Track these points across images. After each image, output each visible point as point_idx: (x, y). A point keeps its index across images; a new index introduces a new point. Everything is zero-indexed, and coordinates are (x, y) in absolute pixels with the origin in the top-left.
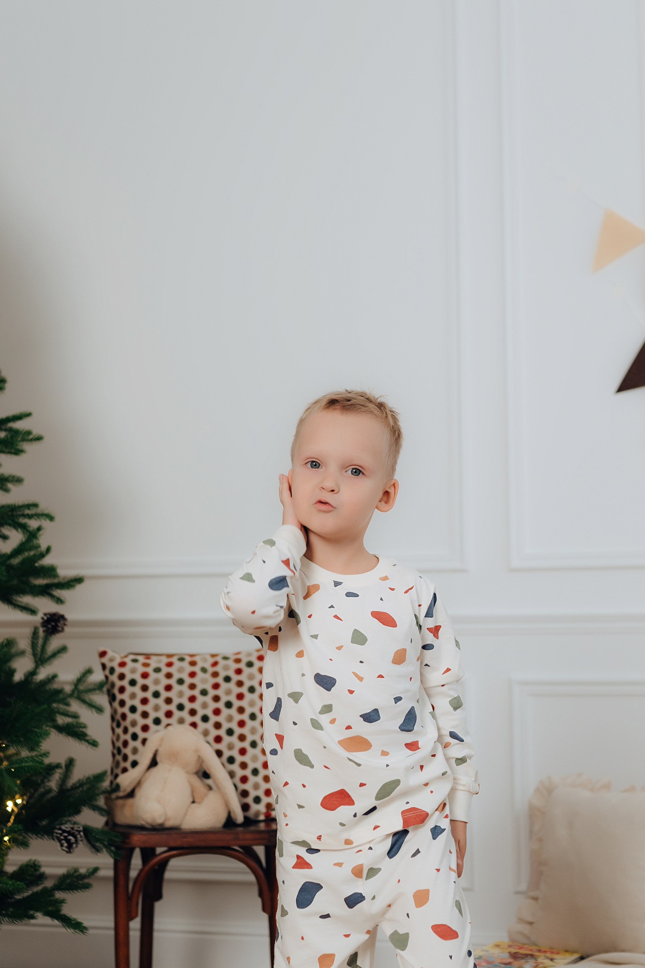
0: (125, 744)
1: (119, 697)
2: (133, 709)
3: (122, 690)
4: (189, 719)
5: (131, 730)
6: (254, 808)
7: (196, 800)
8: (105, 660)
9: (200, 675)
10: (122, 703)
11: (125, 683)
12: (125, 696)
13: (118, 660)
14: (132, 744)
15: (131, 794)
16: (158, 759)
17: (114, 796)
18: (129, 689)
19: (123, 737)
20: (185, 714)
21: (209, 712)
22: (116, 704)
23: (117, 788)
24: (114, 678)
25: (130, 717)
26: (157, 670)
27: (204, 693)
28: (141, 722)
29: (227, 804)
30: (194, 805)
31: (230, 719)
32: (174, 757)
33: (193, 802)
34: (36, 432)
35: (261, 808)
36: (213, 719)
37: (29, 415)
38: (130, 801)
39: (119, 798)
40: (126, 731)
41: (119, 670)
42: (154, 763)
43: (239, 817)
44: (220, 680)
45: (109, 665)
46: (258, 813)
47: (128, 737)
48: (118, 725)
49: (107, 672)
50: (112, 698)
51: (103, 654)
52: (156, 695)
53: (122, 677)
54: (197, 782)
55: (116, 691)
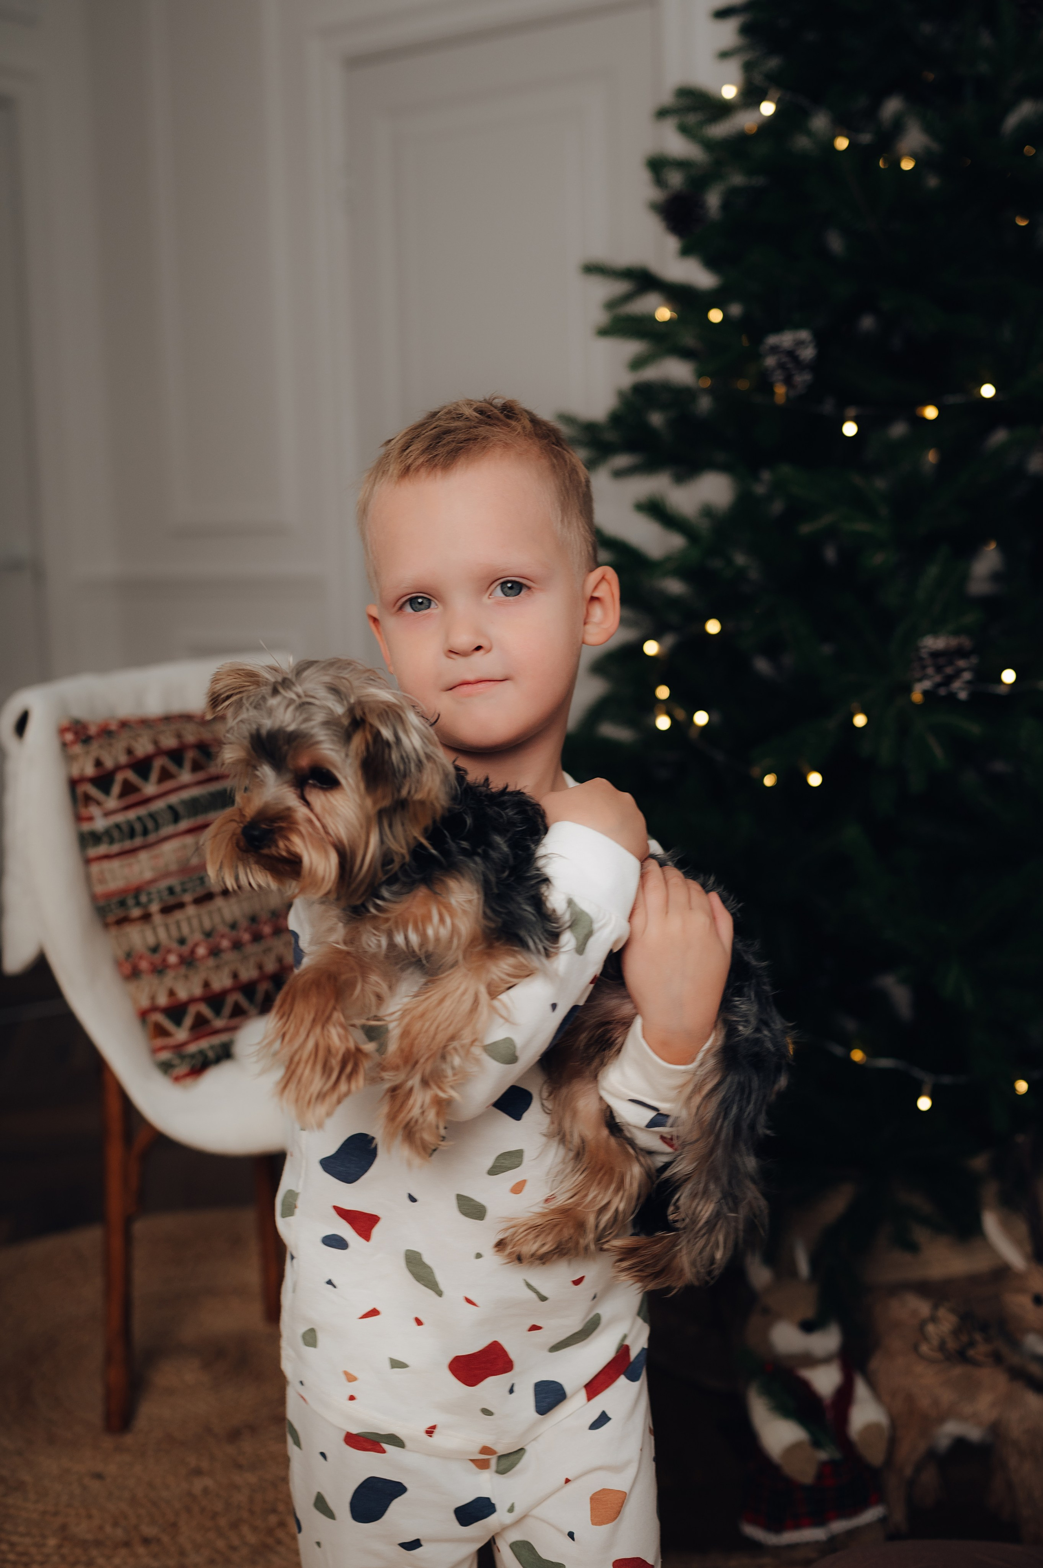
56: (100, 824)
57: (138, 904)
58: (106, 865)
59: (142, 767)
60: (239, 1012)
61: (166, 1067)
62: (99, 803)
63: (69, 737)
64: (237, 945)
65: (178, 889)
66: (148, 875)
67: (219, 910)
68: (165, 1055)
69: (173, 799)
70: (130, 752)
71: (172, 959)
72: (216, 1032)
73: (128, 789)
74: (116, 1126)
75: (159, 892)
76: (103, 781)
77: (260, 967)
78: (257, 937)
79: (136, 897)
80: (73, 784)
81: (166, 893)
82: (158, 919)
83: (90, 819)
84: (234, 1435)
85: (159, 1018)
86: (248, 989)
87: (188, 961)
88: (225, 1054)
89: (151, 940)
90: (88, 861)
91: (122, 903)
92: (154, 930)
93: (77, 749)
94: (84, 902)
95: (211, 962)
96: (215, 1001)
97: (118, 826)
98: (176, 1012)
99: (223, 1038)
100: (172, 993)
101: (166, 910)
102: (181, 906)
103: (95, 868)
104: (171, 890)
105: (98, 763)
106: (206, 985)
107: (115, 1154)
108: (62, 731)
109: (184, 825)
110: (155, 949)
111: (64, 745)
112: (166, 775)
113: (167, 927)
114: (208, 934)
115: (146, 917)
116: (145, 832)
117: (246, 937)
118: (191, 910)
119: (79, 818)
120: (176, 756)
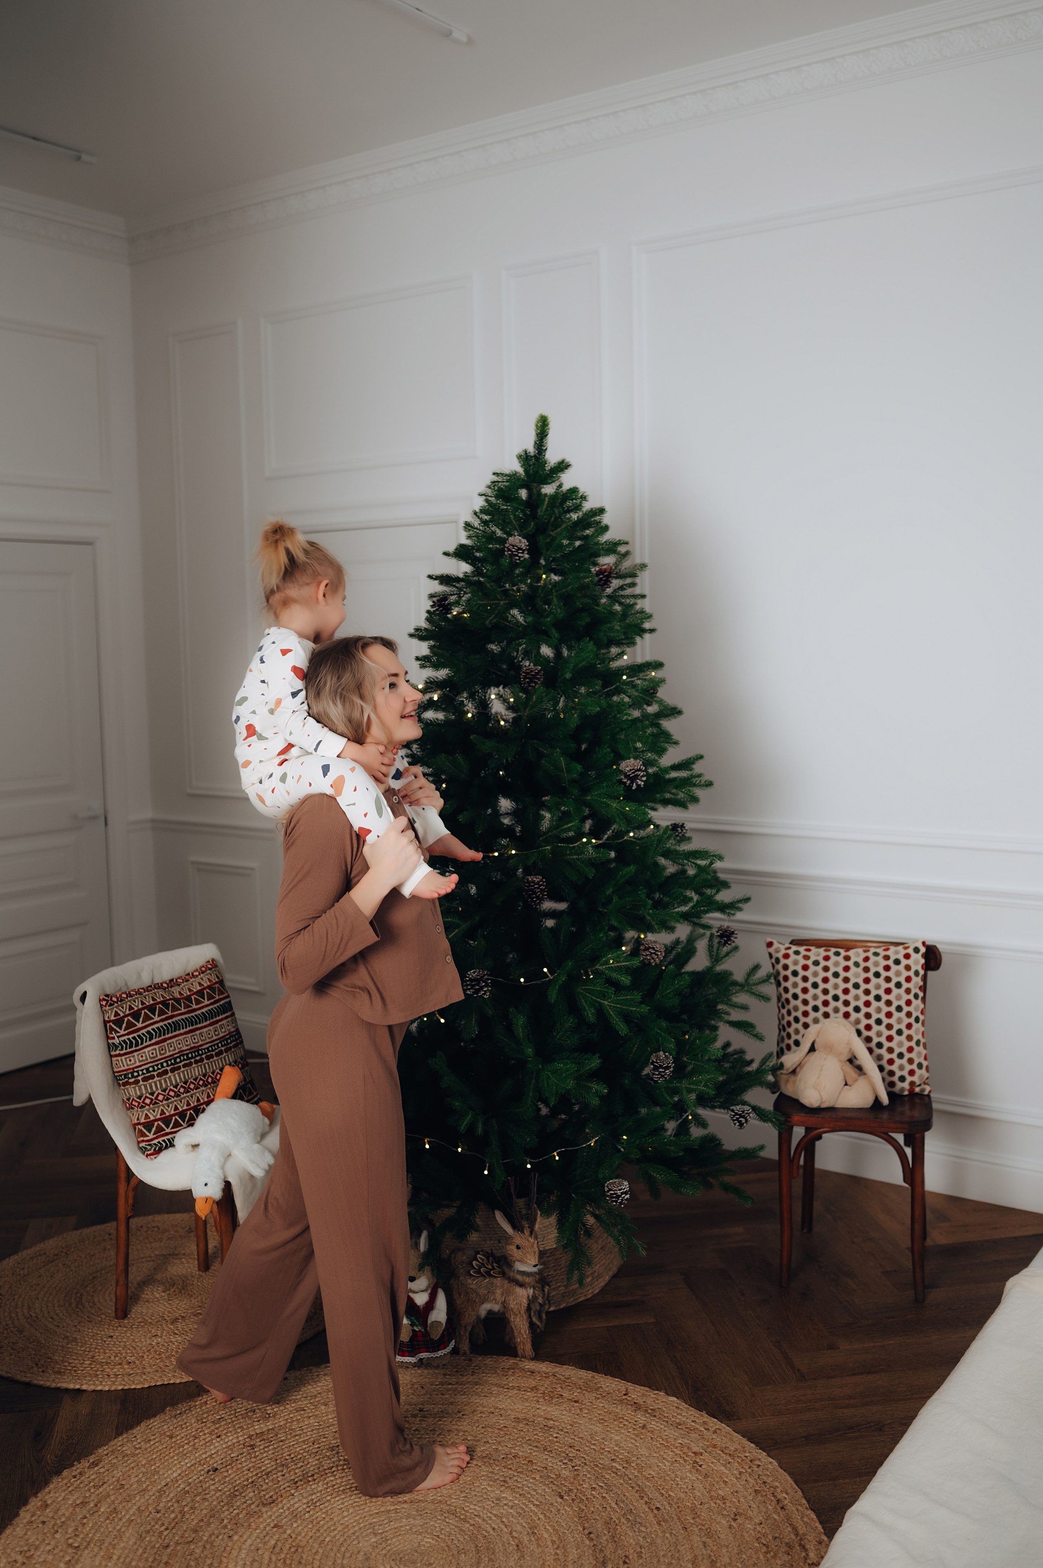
0: (789, 1024)
1: (784, 984)
2: (795, 996)
3: (786, 978)
4: (843, 1009)
5: (794, 1014)
6: (900, 1085)
7: (848, 1083)
8: (772, 950)
9: (853, 969)
10: (786, 990)
11: (788, 973)
12: (788, 985)
13: (783, 952)
14: (794, 1025)
15: (794, 1072)
16: (816, 1046)
17: (779, 1073)
18: (792, 979)
19: (787, 1018)
20: (839, 1004)
21: (860, 1004)
22: (781, 989)
23: (781, 1066)
24: (779, 967)
25: (793, 1002)
26: (816, 963)
27: (856, 986)
28: (802, 1008)
29: (874, 1090)
30: (846, 1087)
31: (879, 1010)
32: (830, 1049)
33: (846, 1084)
34: (707, 777)
35: (906, 1085)
36: (864, 1010)
37: (701, 757)
38: (792, 1078)
39: (782, 1074)
40: (789, 1013)
41: (783, 961)
42: (812, 1049)
43: (885, 1100)
44: (870, 975)
45: (775, 955)
46: (903, 1089)
47: (791, 1019)
48: (783, 1007)
49: (773, 960)
50: (778, 984)
51: (770, 945)
52: (815, 985)
53: (786, 967)
54: (849, 1069)
55: (781, 978)
56: (116, 1041)
57: (133, 1077)
58: (119, 1058)
59: (136, 1015)
60: (177, 1125)
61: (143, 1150)
62: (116, 1032)
63: (104, 1003)
64: (177, 1095)
65: (151, 1069)
66: (138, 1064)
67: (170, 1078)
68: (143, 1144)
69: (149, 1029)
70: (131, 1008)
71: (148, 1101)
72: (167, 1134)
73: (130, 1025)
74: (123, 1175)
75: (142, 1070)
76: (119, 1022)
77: (188, 1104)
78: (187, 1091)
79: (132, 1073)
80: (105, 1022)
81: (145, 1071)
82: (141, 1083)
83: (113, 1038)
84: (175, 1321)
85: (141, 1127)
86: (182, 1115)
87: (154, 1102)
88: (171, 1144)
89: (138, 1093)
90: (111, 1056)
91: (126, 1076)
92: (140, 1089)
93: (108, 1008)
94: (110, 1075)
95: (164, 1102)
96: (166, 1120)
97: (124, 1041)
98: (148, 1125)
99: (169, 1137)
100: (147, 1116)
101: (145, 1079)
102: (153, 1077)
103: (114, 1059)
104: (147, 1069)
105: (117, 1014)
106: (163, 1113)
107: (122, 1187)
108: (100, 1000)
109: (153, 1041)
110: (140, 1097)
111: (101, 1006)
112: (147, 1018)
113: (145, 1086)
114: (164, 1090)
115: (137, 1082)
116: (137, 1045)
117: (182, 1090)
118: (156, 1079)
119: (108, 1038)
120: (152, 1008)
